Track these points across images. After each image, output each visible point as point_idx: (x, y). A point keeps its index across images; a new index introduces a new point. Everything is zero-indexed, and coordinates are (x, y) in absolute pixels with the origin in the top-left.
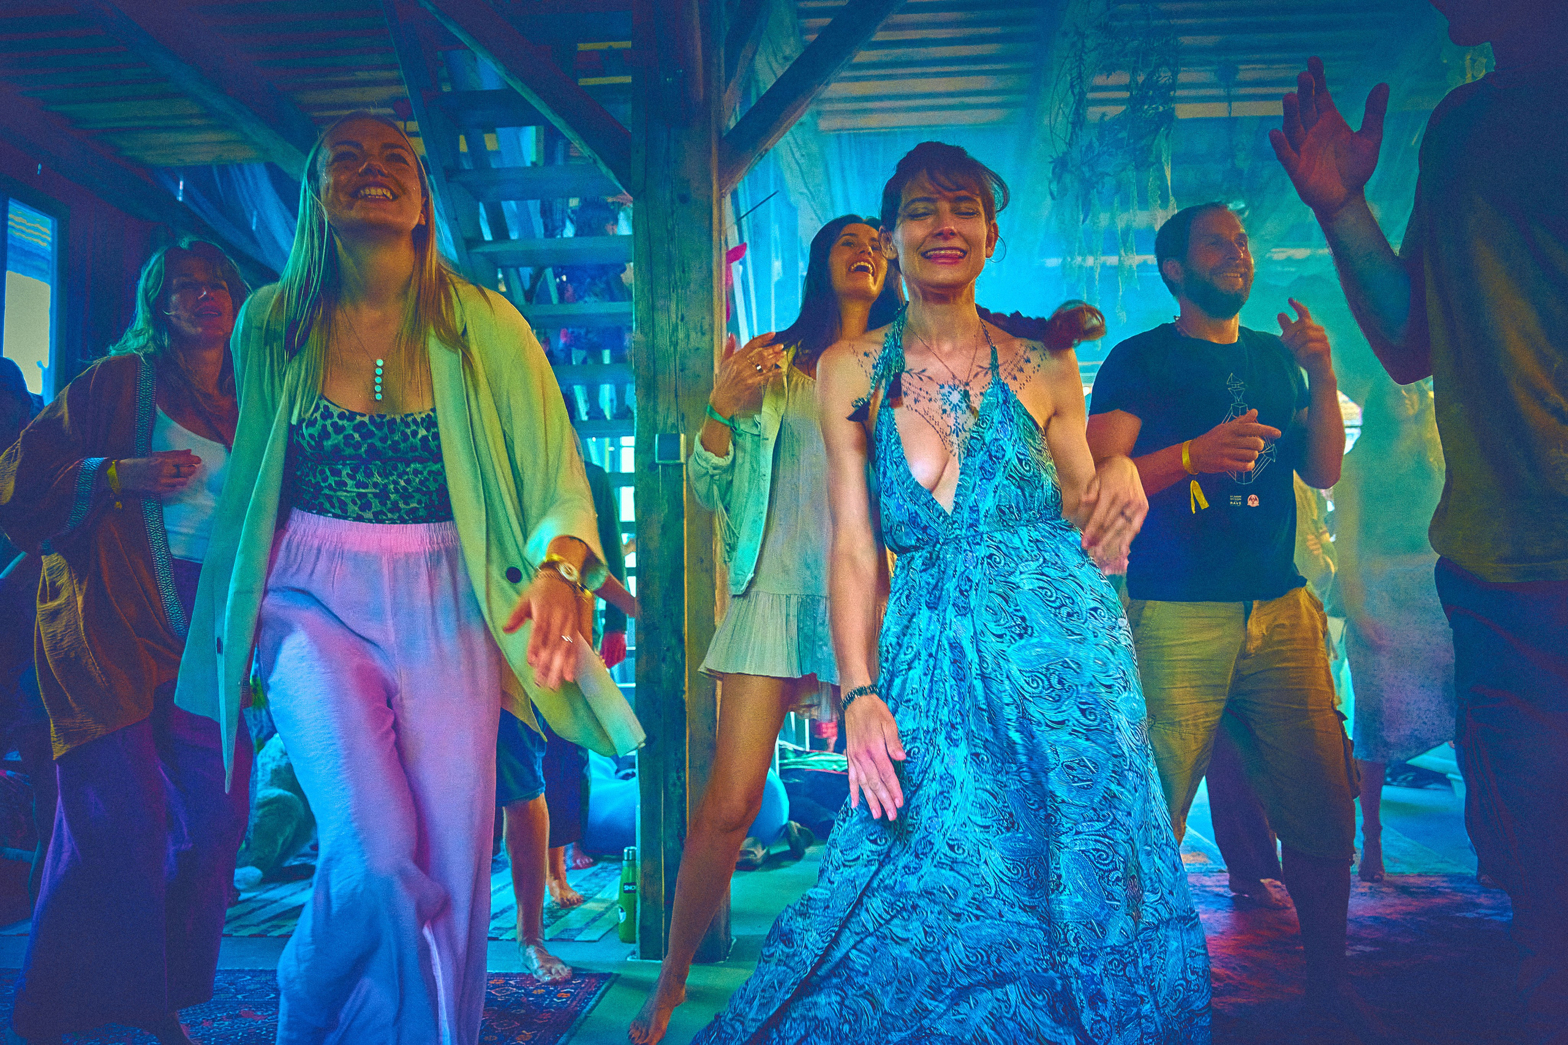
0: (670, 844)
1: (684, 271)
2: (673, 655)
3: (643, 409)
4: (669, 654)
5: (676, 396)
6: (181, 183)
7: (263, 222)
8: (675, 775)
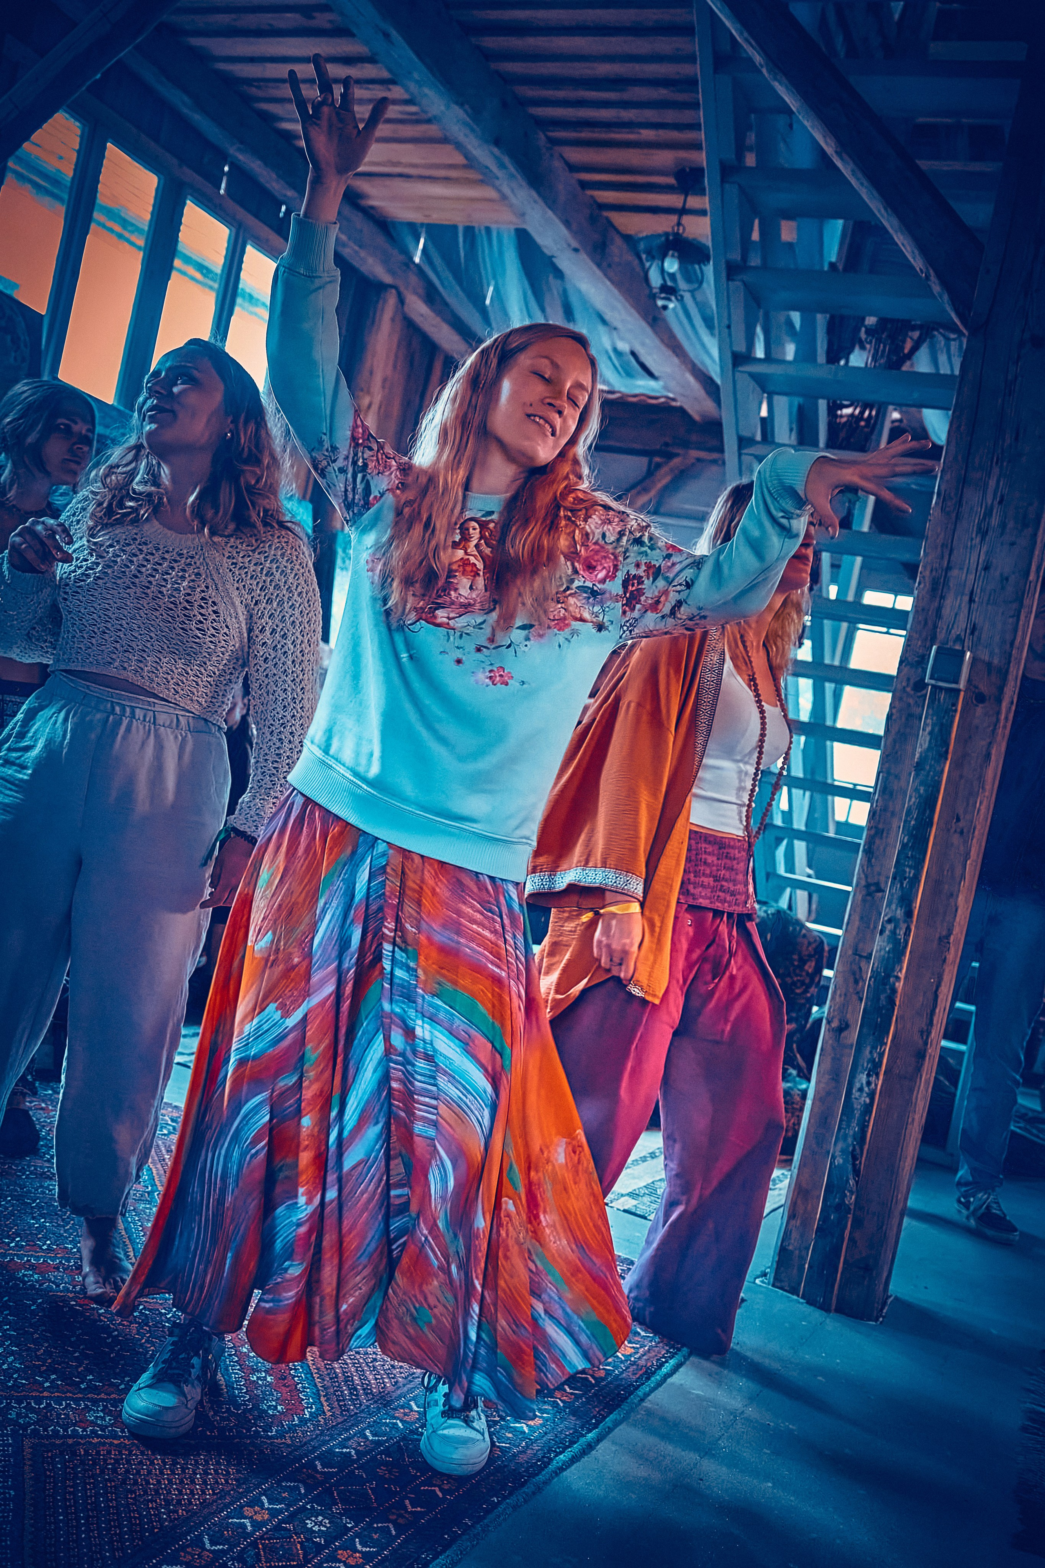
0: (839, 1161)
1: (1017, 439)
2: (895, 928)
3: (923, 610)
4: (889, 927)
5: (971, 601)
6: (422, 241)
7: (498, 294)
8: (863, 1078)
